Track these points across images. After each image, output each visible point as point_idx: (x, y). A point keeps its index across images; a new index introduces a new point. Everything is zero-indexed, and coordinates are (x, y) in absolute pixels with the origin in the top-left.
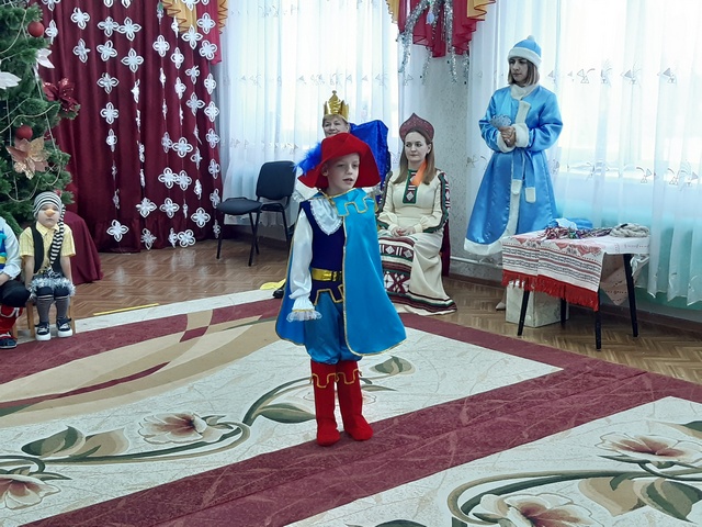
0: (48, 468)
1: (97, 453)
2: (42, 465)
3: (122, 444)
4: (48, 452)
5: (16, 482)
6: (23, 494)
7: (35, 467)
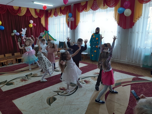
0: (28, 78)
1: (34, 76)
2: (28, 77)
3: (37, 75)
4: (29, 76)
5: (25, 80)
6: (25, 81)
7: (27, 78)
